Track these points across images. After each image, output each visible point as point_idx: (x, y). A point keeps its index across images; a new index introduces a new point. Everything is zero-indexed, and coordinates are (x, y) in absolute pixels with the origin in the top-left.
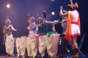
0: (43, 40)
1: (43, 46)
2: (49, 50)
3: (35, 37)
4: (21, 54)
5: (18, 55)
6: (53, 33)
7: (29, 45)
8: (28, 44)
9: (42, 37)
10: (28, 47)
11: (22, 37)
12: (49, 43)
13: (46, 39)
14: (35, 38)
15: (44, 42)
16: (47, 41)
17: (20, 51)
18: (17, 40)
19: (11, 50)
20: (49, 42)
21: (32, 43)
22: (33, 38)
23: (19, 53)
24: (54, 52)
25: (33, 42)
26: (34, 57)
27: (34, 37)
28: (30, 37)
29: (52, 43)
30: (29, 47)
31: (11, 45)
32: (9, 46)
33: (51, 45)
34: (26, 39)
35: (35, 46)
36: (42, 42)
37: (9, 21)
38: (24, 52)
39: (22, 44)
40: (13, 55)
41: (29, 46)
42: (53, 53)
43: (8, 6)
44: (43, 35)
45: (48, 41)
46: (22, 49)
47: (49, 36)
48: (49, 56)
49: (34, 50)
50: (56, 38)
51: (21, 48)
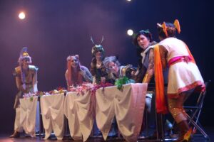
0: (107, 98)
1: (106, 113)
2: (120, 122)
3: (87, 90)
4: (53, 132)
5: (47, 135)
6: (131, 80)
7: (74, 111)
8: (71, 107)
9: (103, 90)
10: (71, 115)
11: (56, 91)
12: (121, 105)
13: (114, 96)
14: (86, 94)
15: (110, 103)
16: (116, 100)
17: (51, 126)
18: (43, 97)
19: (29, 123)
20: (121, 102)
21: (79, 104)
22: (83, 94)
23: (48, 130)
24: (133, 127)
25: (83, 102)
26: (85, 140)
27: (84, 90)
28: (75, 91)
29: (129, 105)
30: (74, 115)
31: (28, 110)
32: (25, 113)
33: (126, 111)
34: (65, 95)
35: (86, 111)
36: (105, 102)
37: (28, 57)
38: (60, 127)
39: (56, 108)
40: (33, 134)
41: (73, 113)
42: (130, 129)
43: (22, 16)
44: (106, 86)
45: (119, 100)
46: (55, 120)
47: (120, 88)
48: (121, 136)
49: (86, 121)
50: (138, 92)
51: (54, 117)
